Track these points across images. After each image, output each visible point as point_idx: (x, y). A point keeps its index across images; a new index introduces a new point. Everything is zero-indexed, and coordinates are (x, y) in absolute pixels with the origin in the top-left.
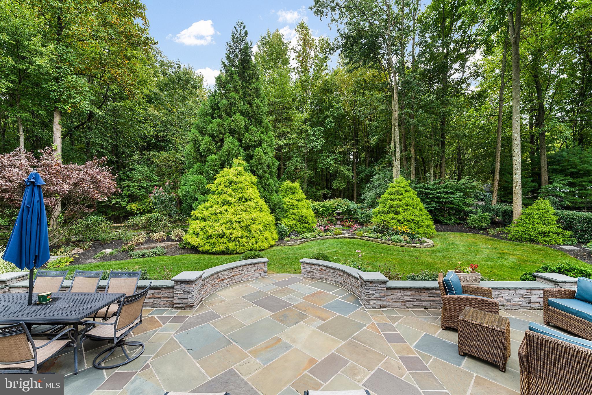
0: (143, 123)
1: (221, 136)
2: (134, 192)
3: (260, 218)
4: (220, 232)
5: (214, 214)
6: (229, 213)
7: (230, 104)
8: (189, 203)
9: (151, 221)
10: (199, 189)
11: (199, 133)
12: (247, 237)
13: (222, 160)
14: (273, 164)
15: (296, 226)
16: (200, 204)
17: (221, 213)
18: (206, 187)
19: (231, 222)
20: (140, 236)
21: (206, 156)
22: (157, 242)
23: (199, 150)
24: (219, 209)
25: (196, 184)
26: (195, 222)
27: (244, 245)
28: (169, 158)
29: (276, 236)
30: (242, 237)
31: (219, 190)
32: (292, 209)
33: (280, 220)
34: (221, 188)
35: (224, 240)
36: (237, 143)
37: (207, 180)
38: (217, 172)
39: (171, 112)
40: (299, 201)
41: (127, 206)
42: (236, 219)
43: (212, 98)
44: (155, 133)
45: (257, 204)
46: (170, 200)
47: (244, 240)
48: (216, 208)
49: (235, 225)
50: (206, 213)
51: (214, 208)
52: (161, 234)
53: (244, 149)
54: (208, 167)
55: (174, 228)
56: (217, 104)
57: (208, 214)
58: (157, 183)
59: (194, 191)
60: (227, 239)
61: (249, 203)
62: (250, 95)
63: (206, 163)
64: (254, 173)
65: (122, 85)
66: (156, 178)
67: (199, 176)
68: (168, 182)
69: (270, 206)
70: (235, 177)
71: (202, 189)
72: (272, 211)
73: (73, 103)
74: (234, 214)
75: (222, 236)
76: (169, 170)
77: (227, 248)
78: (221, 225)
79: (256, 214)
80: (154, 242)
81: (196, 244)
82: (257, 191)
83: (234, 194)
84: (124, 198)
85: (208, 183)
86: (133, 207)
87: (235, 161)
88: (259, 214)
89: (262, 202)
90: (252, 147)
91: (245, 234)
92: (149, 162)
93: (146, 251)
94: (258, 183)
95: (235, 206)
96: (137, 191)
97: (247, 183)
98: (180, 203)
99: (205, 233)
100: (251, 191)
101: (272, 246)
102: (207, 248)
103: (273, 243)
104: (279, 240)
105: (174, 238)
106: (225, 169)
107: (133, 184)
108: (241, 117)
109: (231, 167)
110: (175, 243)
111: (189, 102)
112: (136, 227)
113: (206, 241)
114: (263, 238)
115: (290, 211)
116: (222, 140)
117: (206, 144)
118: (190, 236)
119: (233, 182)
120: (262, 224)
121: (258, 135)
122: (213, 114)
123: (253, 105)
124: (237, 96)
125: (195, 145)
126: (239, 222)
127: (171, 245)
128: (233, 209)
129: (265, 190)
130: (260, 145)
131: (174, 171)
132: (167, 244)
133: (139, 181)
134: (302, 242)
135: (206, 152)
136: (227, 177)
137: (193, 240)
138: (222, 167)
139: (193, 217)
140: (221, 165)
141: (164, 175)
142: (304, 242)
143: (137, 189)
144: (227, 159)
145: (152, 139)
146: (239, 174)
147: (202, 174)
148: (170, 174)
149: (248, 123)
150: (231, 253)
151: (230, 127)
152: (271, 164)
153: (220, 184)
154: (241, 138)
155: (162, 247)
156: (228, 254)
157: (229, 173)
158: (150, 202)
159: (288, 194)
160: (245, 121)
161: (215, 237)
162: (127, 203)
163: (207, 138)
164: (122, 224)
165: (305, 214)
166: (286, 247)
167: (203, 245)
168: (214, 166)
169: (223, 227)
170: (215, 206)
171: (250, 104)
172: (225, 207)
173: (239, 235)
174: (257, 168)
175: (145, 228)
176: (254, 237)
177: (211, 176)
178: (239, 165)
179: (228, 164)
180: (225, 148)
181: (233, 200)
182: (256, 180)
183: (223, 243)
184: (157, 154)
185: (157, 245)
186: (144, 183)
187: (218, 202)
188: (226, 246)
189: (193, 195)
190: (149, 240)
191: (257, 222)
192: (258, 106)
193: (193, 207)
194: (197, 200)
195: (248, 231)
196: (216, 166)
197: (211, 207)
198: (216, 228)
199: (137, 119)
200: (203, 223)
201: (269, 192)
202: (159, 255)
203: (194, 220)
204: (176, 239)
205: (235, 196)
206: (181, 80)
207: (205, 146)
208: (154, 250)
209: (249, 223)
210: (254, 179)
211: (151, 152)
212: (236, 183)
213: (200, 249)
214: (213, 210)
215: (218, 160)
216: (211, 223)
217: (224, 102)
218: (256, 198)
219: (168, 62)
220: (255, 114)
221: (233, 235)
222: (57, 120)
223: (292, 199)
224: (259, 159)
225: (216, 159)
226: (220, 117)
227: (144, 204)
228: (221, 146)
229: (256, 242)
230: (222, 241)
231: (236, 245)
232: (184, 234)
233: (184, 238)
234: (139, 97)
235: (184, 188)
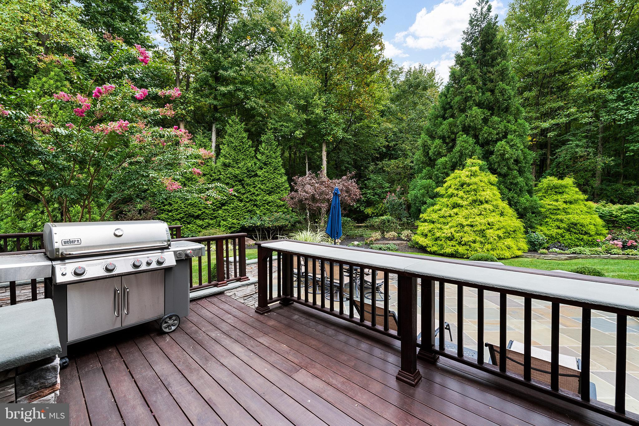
0: (377, 136)
1: (453, 136)
2: (371, 198)
3: (499, 223)
4: (449, 235)
5: (442, 217)
6: (460, 216)
7: (465, 98)
8: (418, 207)
9: (383, 222)
10: (428, 193)
11: (429, 138)
12: (481, 243)
13: (454, 162)
14: (525, 158)
15: (563, 237)
16: (428, 207)
17: (450, 216)
18: (435, 191)
19: (462, 226)
20: (377, 235)
21: (435, 160)
22: (390, 240)
23: (428, 154)
24: (448, 213)
25: (424, 188)
26: (423, 224)
27: (476, 250)
28: (399, 165)
29: (526, 247)
30: (474, 242)
31: (449, 193)
32: (556, 214)
33: (532, 227)
34: (450, 191)
35: (453, 243)
36: (471, 140)
37: (436, 183)
38: (448, 175)
39: (401, 120)
40: (571, 203)
41: (364, 210)
42: (468, 223)
43: (443, 98)
44: (387, 143)
45: (497, 207)
46: (401, 204)
47: (477, 245)
48: (445, 211)
49: (466, 229)
50: (435, 216)
51: (443, 211)
52: (393, 234)
53: (482, 146)
54: (437, 171)
55: (403, 230)
56: (449, 103)
57: (437, 217)
58: (388, 189)
59: (423, 195)
60: (457, 242)
61: (486, 206)
62: (491, 81)
63: (436, 167)
64: (493, 171)
65: (363, 109)
66: (387, 185)
67: (428, 180)
68: (398, 189)
69: (517, 210)
70: (467, 179)
71: (430, 193)
72: (521, 216)
73: (333, 134)
74: (466, 218)
75: (451, 238)
76: (399, 176)
77: (457, 252)
78: (451, 228)
79: (494, 218)
80: (387, 239)
81: (424, 244)
82: (497, 192)
83: (466, 196)
84: (362, 204)
85: (437, 187)
86: (369, 211)
87: (469, 161)
88: (498, 218)
89: (504, 205)
90: (494, 141)
91: (478, 239)
92: (381, 171)
93: (382, 246)
94: (499, 183)
95: (467, 209)
96: (372, 197)
97: (483, 184)
98: (409, 207)
99: (433, 235)
100: (488, 192)
101: (517, 257)
102: (435, 249)
103: (520, 253)
104: (530, 251)
105: (403, 238)
106: (456, 171)
107: (369, 191)
108: (478, 110)
109: (463, 168)
110: (405, 242)
111: (420, 107)
112: (372, 228)
113: (435, 243)
114: (503, 246)
115: (553, 217)
116: (454, 140)
117: (435, 147)
118: (419, 237)
119: (465, 184)
120: (504, 230)
121: (501, 126)
122: (444, 115)
123: (496, 91)
124: (473, 88)
125: (424, 151)
126: (472, 226)
127: (402, 244)
128: (464, 212)
129: (510, 190)
130: (505, 137)
131: (403, 176)
132: (398, 242)
133: (373, 189)
134: (571, 258)
135: (436, 155)
136: (458, 179)
137: (422, 241)
138: (453, 168)
139: (422, 220)
140: (452, 167)
141: (394, 181)
142: (575, 258)
143: (372, 195)
144: (460, 160)
145: (384, 150)
146: (474, 175)
147: (431, 178)
148: (399, 180)
149: (489, 114)
150: (462, 257)
151: (465, 124)
152: (522, 158)
153: (450, 187)
154: (477, 134)
155: (395, 244)
156: (458, 257)
157: (462, 174)
158: (382, 207)
159: (551, 194)
160: (484, 113)
161: (443, 239)
162: (365, 207)
163: (438, 142)
164: (363, 225)
165: (582, 221)
166: (540, 260)
167: (431, 246)
168: (444, 169)
169: (452, 230)
170: (444, 209)
171: (492, 91)
172: (455, 210)
173: (471, 239)
174: (499, 165)
175: (379, 228)
176: (491, 243)
177: (440, 179)
178: (473, 165)
179: (460, 165)
180: (457, 148)
181: (465, 203)
182: (497, 180)
183: (452, 246)
184: (389, 163)
185: (390, 242)
186: (378, 190)
187: (448, 206)
188: (456, 248)
189: (422, 198)
190: (384, 238)
191: (495, 228)
192: (503, 91)
193: (422, 210)
194: (425, 203)
195: (483, 236)
196: (446, 168)
197: (440, 210)
198: (445, 231)
199: (372, 134)
200: (432, 226)
201: (516, 193)
202: (392, 250)
203: (423, 222)
204: (406, 239)
205: (466, 199)
206: (412, 86)
207: (435, 149)
208: (388, 246)
209: (485, 228)
210: (494, 178)
211: (384, 162)
212: (469, 185)
213: (428, 249)
214: (442, 213)
215: (448, 162)
216: (439, 226)
217: (457, 99)
218: (496, 200)
219: (398, 69)
220: (498, 102)
221: (463, 239)
222: (324, 148)
223: (557, 201)
224: (503, 155)
225: (446, 162)
226: (453, 116)
227: (377, 208)
228: (453, 147)
229: (493, 249)
230: (451, 244)
231: (468, 250)
232: (412, 235)
233: (413, 238)
234: (376, 115)
235: (413, 192)
